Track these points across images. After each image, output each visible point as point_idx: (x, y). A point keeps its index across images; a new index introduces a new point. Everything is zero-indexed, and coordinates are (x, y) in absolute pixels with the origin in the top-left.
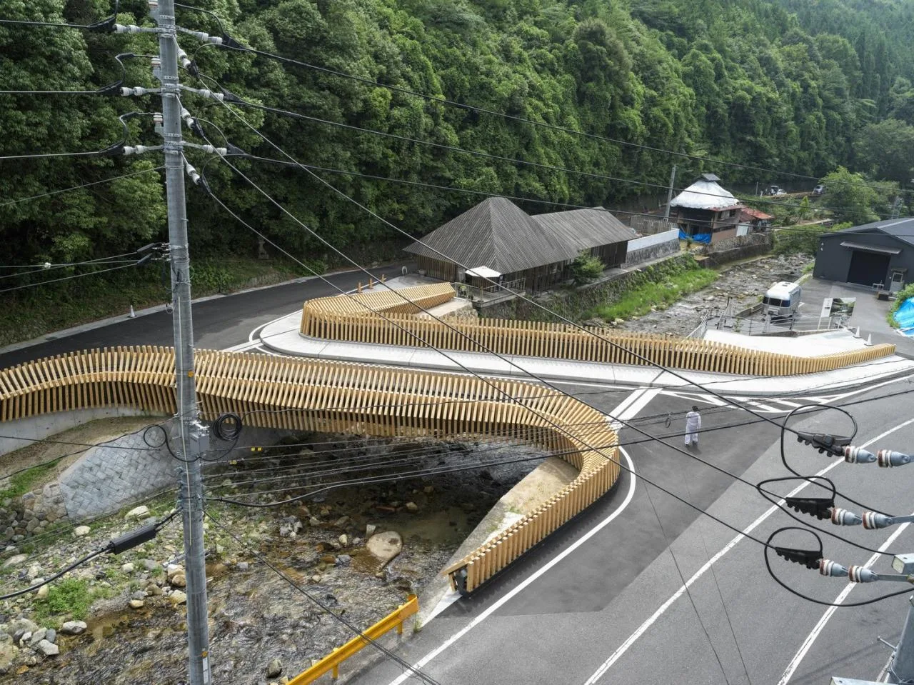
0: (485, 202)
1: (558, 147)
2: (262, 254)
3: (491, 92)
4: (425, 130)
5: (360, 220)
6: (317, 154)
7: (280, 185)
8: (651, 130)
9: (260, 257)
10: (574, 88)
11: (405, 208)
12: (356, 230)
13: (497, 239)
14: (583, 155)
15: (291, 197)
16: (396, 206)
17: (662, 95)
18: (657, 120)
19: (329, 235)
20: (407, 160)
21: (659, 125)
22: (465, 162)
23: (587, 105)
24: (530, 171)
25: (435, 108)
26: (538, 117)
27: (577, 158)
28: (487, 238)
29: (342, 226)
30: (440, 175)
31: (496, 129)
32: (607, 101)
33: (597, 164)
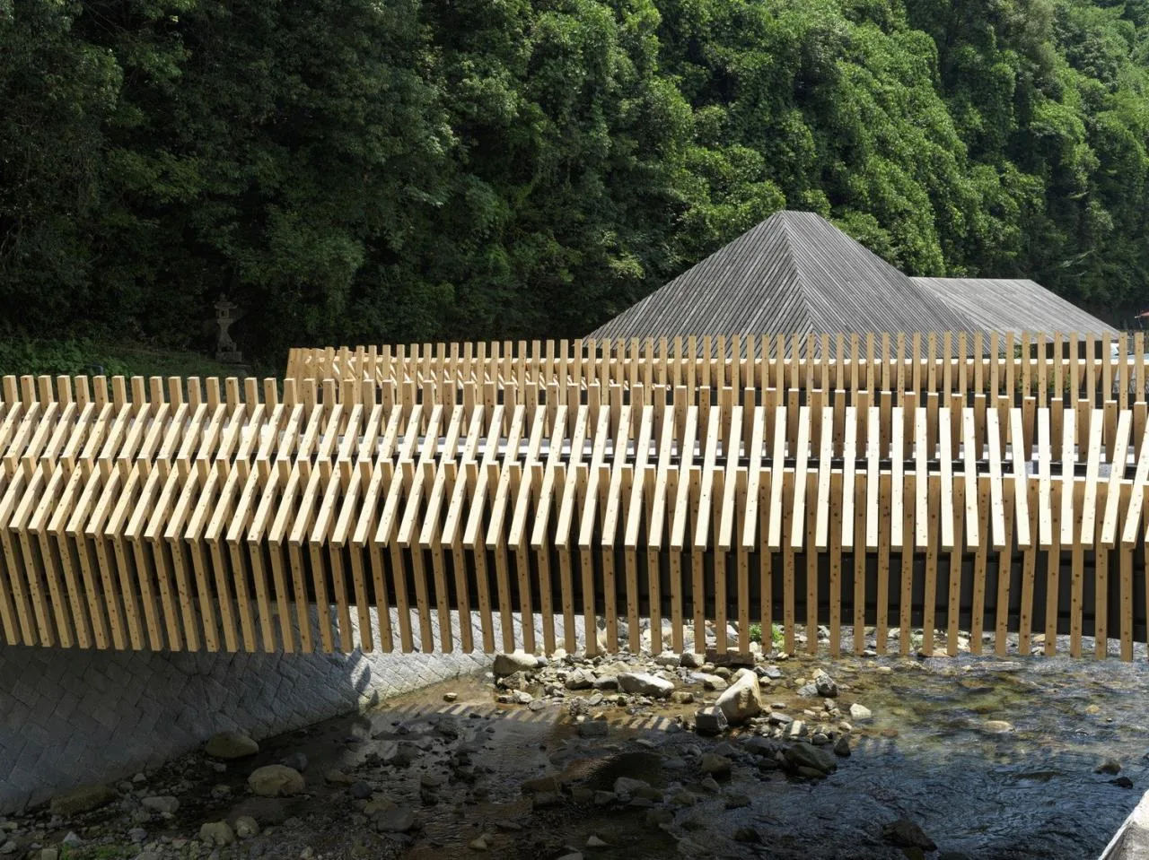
0: (771, 220)
1: (913, 166)
2: (225, 349)
3: (759, 30)
4: (617, 78)
5: (468, 276)
6: (353, 79)
7: (263, 154)
8: (1101, 155)
9: (220, 355)
10: (932, 54)
11: (575, 257)
12: (459, 299)
13: (809, 290)
14: (967, 186)
15: (293, 194)
16: (554, 247)
17: (1114, 90)
18: (1112, 137)
19: (393, 306)
20: (577, 134)
21: (1118, 147)
22: (708, 171)
23: (964, 94)
24: (857, 208)
25: (637, 38)
26: (865, 96)
27: (955, 193)
28: (783, 294)
29: (425, 289)
30: (655, 190)
31: (775, 111)
32: (1008, 83)
33: (997, 211)
